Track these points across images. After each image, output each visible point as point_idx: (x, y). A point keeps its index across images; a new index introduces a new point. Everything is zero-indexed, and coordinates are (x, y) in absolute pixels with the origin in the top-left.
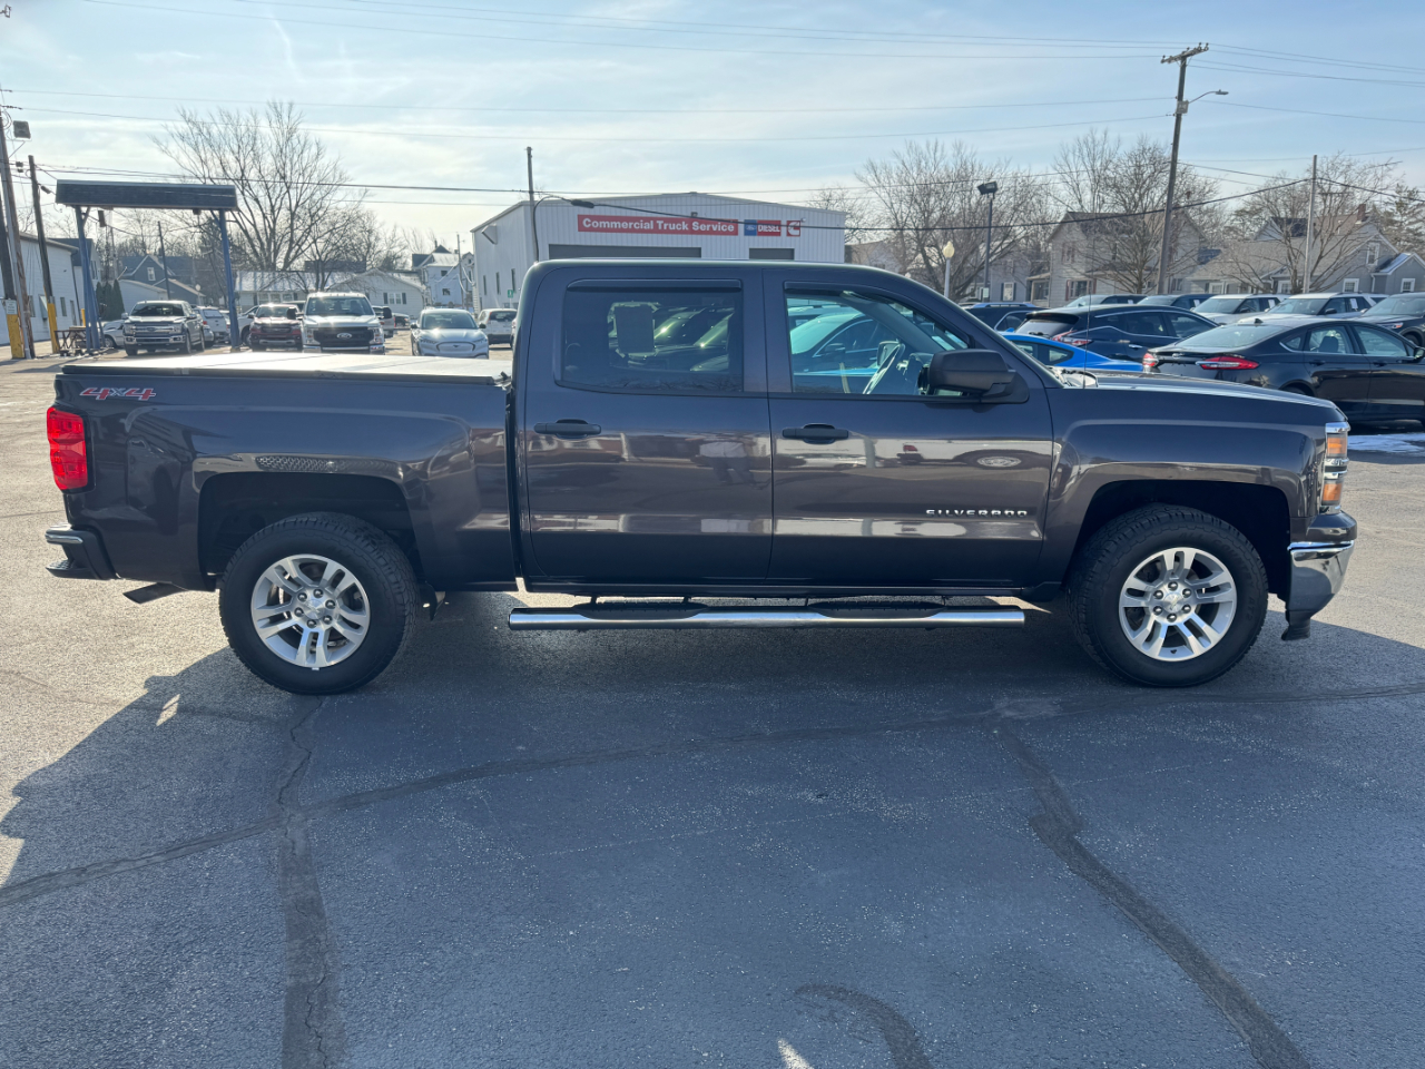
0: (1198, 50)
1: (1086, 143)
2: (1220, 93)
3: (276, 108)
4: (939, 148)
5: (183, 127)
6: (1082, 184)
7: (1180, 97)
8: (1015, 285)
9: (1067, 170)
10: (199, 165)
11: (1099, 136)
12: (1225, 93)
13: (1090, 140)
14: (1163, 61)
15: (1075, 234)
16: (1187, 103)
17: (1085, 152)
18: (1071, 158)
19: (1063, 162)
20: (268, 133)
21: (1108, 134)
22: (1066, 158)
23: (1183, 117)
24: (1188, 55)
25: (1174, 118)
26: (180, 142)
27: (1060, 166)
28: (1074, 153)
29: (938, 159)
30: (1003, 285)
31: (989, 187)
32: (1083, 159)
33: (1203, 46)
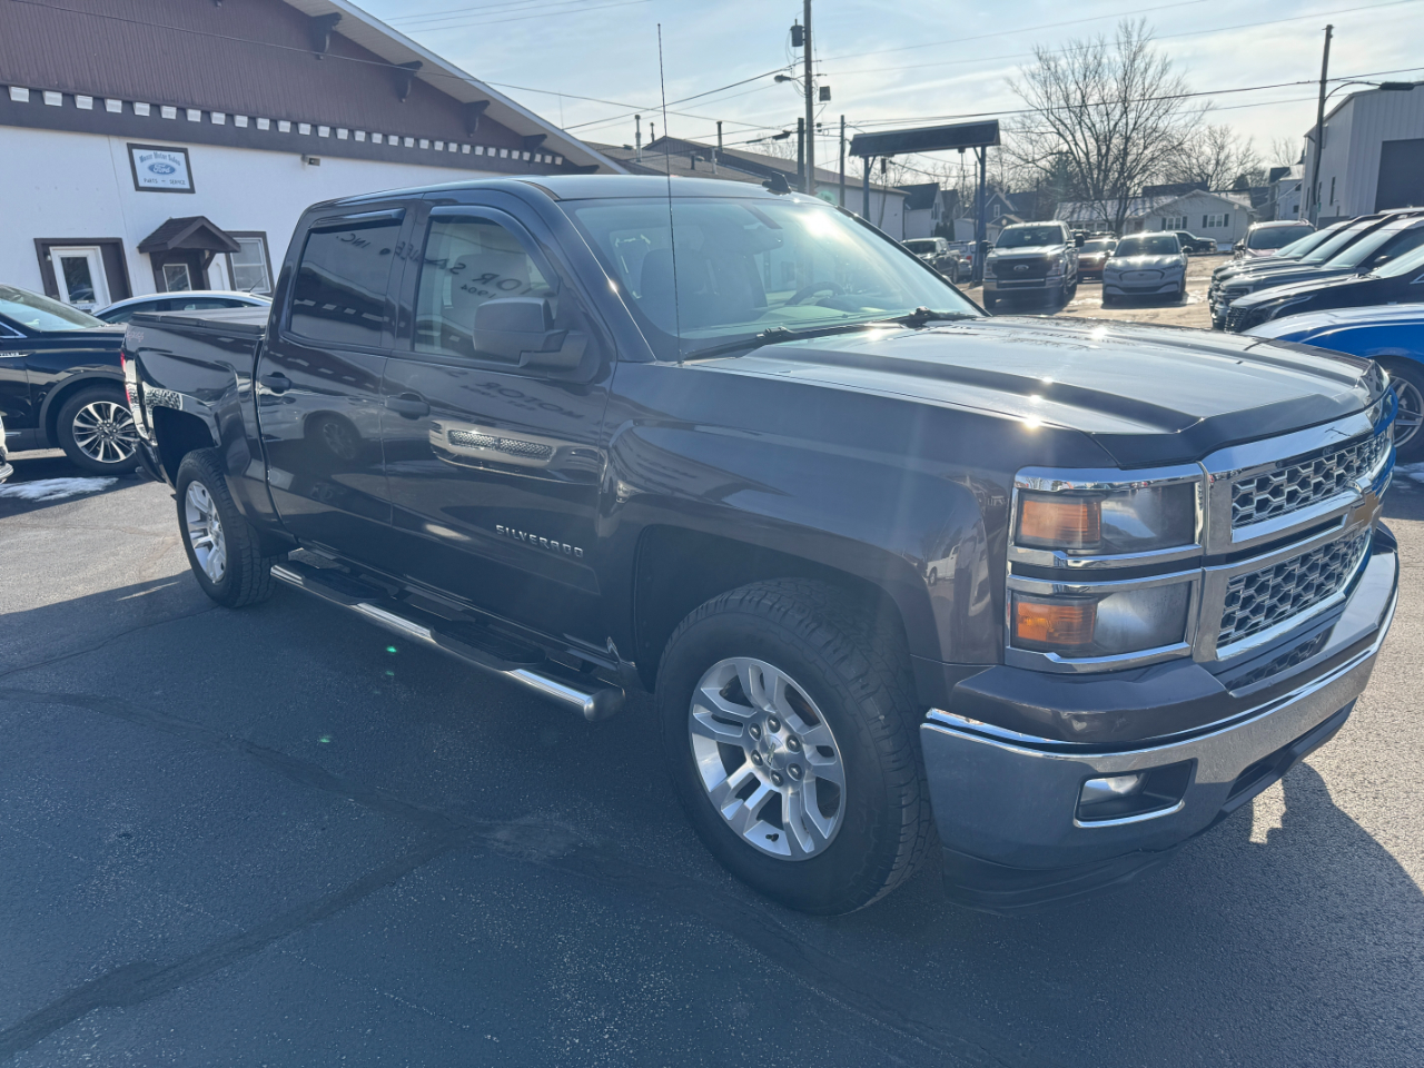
3: (1127, 29)
5: (1036, 66)
10: (1045, 100)
20: (1115, 57)
26: (1031, 80)
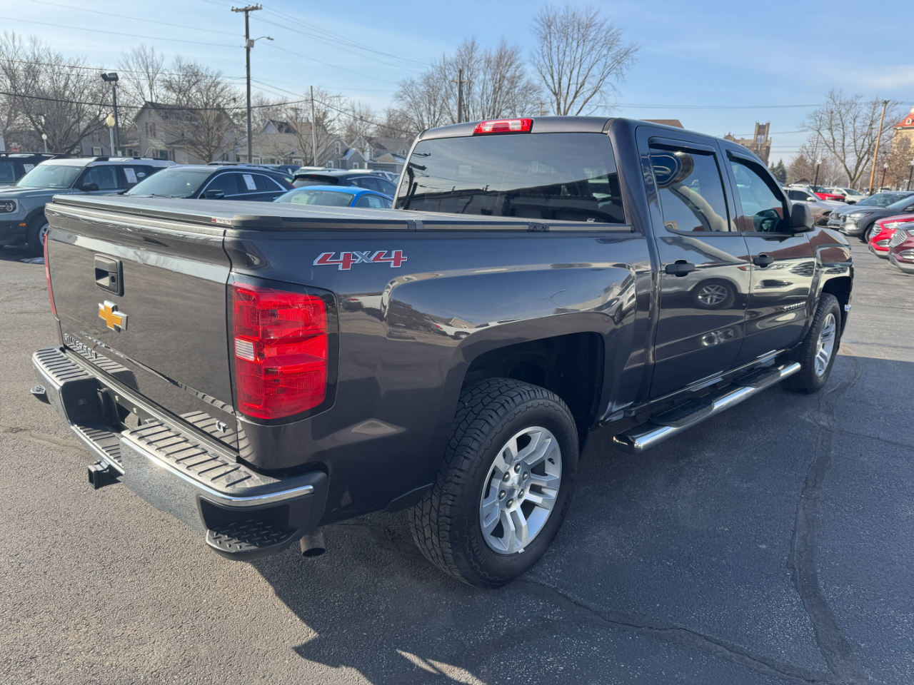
0: (256, 8)
1: (140, 54)
2: (269, 38)
4: (16, 38)
6: (142, 82)
7: (247, 36)
8: (102, 149)
9: (128, 69)
11: (148, 51)
12: (272, 39)
13: (142, 53)
14: (233, 10)
15: (154, 117)
16: (253, 41)
17: (140, 60)
18: (131, 63)
19: (125, 65)
21: (155, 50)
22: (127, 62)
23: (252, 49)
24: (250, 10)
25: (245, 50)
27: (123, 67)
28: (132, 60)
29: (17, 48)
30: (92, 148)
31: (112, 77)
32: (140, 65)
33: (259, 6)
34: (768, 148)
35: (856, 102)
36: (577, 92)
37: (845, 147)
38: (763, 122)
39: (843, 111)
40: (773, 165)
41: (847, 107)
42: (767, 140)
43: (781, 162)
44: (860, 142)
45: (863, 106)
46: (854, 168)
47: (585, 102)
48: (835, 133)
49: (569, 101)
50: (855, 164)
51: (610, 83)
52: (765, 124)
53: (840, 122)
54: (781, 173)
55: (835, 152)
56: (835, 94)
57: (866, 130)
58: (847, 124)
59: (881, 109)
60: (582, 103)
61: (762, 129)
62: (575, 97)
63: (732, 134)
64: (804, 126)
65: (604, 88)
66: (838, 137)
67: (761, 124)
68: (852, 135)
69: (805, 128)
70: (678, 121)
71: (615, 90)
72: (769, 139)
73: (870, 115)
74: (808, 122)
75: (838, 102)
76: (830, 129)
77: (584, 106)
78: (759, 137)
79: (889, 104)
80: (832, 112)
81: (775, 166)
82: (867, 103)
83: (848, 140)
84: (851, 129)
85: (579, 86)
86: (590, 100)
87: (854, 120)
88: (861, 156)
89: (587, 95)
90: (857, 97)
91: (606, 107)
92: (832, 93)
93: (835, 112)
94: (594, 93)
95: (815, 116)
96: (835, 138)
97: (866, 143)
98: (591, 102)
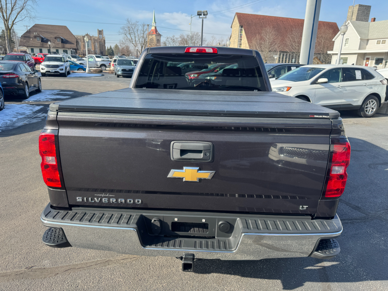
34: (104, 41)
35: (137, 24)
36: (12, 8)
37: (136, 42)
38: (100, 29)
39: (133, 27)
40: (108, 48)
41: (134, 26)
42: (103, 37)
43: (111, 47)
44: (141, 40)
45: (139, 26)
46: (141, 50)
47: (18, 14)
48: (132, 36)
49: (9, 12)
50: (141, 49)
51: (30, 5)
52: (101, 30)
53: (132, 31)
54: (111, 51)
55: (133, 44)
56: (129, 20)
57: (142, 35)
58: (135, 33)
59: (146, 27)
60: (16, 14)
61: (100, 32)
62: (12, 11)
63: (88, 34)
64: (120, 32)
65: (27, 7)
66: (133, 38)
67: (99, 30)
68: (137, 37)
69: (121, 33)
70: (66, 26)
71: (33, 9)
72: (104, 37)
73: (143, 29)
74: (121, 31)
75: (131, 24)
76: (130, 34)
77: (18, 16)
78: (100, 36)
79: (149, 26)
80: (129, 27)
81: (109, 48)
82: (140, 25)
83: (137, 39)
84: (137, 35)
85: (13, 5)
86: (20, 13)
87: (137, 31)
88: (142, 45)
89: (19, 10)
90: (137, 22)
91: (30, 17)
92: (128, 20)
93: (130, 27)
94: (22, 10)
95: (123, 28)
96: (132, 38)
97: (143, 41)
98: (21, 14)
